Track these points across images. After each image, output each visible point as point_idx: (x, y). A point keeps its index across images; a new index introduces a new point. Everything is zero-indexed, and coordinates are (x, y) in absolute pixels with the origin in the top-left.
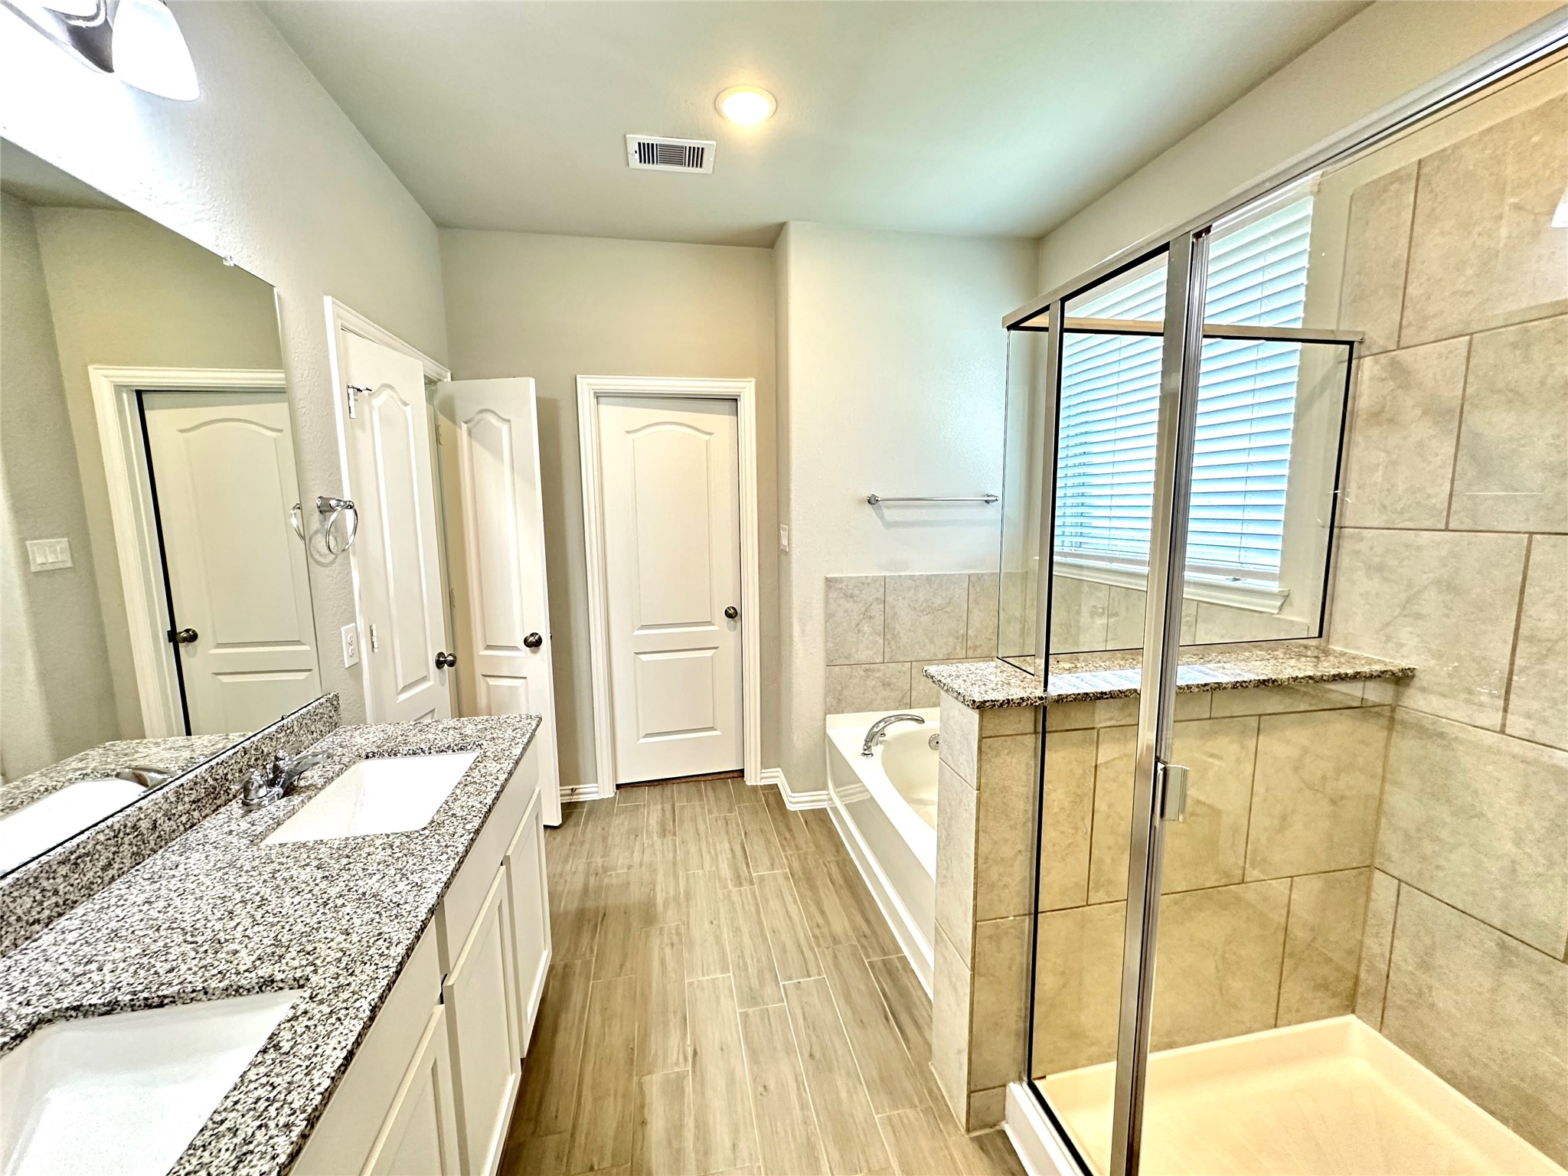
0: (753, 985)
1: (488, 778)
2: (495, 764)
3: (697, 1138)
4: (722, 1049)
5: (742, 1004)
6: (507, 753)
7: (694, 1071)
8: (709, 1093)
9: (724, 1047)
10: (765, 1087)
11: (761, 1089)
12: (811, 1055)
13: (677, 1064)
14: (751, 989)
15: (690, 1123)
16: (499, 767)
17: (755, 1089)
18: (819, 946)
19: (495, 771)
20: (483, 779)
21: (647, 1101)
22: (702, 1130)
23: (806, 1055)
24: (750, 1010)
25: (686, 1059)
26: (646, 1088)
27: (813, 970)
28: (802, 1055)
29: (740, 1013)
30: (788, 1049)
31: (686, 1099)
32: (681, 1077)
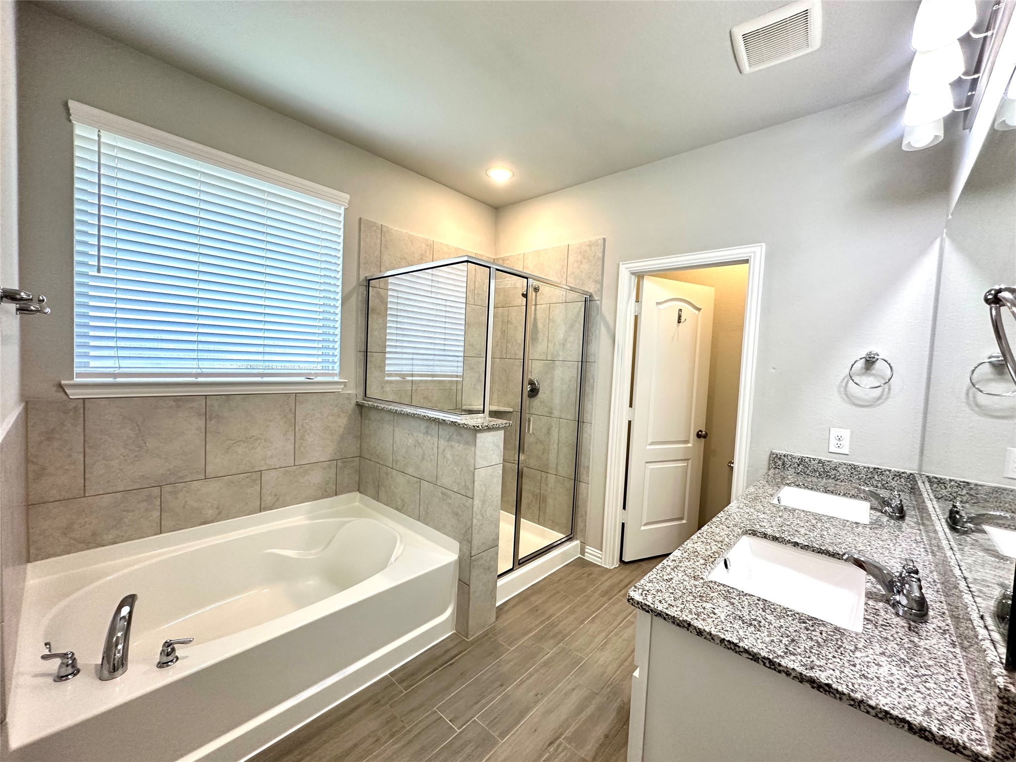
0: (474, 747)
1: (705, 540)
2: (698, 549)
3: (587, 707)
4: (535, 730)
5: (495, 743)
6: (685, 555)
7: (561, 735)
8: (563, 717)
9: (533, 730)
10: (536, 695)
11: (539, 696)
12: (502, 685)
13: (565, 748)
14: (477, 747)
15: (584, 716)
16: (695, 546)
17: (543, 698)
18: (404, 727)
19: (699, 543)
20: (709, 541)
21: (597, 745)
22: (580, 709)
23: (503, 688)
24: (495, 735)
25: (560, 745)
26: (592, 753)
27: (434, 718)
28: (505, 690)
29: (502, 740)
30: (506, 698)
31: (576, 727)
32: (569, 740)
